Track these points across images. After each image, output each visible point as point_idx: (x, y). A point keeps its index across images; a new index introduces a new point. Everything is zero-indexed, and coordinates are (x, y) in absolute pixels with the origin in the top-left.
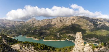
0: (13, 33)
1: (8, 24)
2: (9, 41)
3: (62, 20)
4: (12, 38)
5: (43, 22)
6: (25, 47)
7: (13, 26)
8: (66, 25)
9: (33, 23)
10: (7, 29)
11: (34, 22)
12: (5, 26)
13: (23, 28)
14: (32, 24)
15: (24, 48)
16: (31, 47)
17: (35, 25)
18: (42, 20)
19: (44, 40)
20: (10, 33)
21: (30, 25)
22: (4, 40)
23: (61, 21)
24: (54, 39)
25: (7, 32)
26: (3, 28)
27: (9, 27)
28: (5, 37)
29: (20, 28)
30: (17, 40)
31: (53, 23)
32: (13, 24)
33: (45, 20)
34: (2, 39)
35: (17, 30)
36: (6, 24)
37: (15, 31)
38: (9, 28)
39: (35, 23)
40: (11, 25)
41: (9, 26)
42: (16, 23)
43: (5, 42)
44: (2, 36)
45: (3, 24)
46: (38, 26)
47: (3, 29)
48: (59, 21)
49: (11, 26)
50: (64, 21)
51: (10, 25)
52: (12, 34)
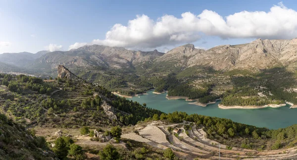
0: (129, 84)
1: (115, 59)
2: (121, 109)
3: (269, 49)
4: (128, 101)
5: (215, 53)
6: (180, 131)
7: (130, 63)
8: (280, 63)
9: (184, 57)
10: (112, 73)
11: (188, 54)
12: (108, 65)
13: (156, 70)
14: (182, 61)
15: (176, 135)
16: (196, 132)
17: (191, 63)
18: (212, 49)
19: (221, 107)
20: (123, 84)
21: (176, 63)
22: (106, 107)
23: (265, 51)
24: (248, 103)
25: (114, 80)
26: (103, 69)
27: (117, 67)
28: (108, 97)
29: (148, 70)
30: (145, 105)
31: (242, 56)
32: (130, 60)
33: (219, 48)
34: (100, 103)
35: (142, 76)
36: (111, 57)
37: (136, 79)
38: (119, 71)
39: (190, 57)
40: (124, 61)
41: (117, 63)
42: (137, 57)
43: (111, 113)
44: (100, 93)
45: (101, 58)
46: (200, 66)
47: (102, 72)
48: (259, 50)
49: (123, 65)
50: (273, 50)
51: (121, 61)
52: (126, 86)
